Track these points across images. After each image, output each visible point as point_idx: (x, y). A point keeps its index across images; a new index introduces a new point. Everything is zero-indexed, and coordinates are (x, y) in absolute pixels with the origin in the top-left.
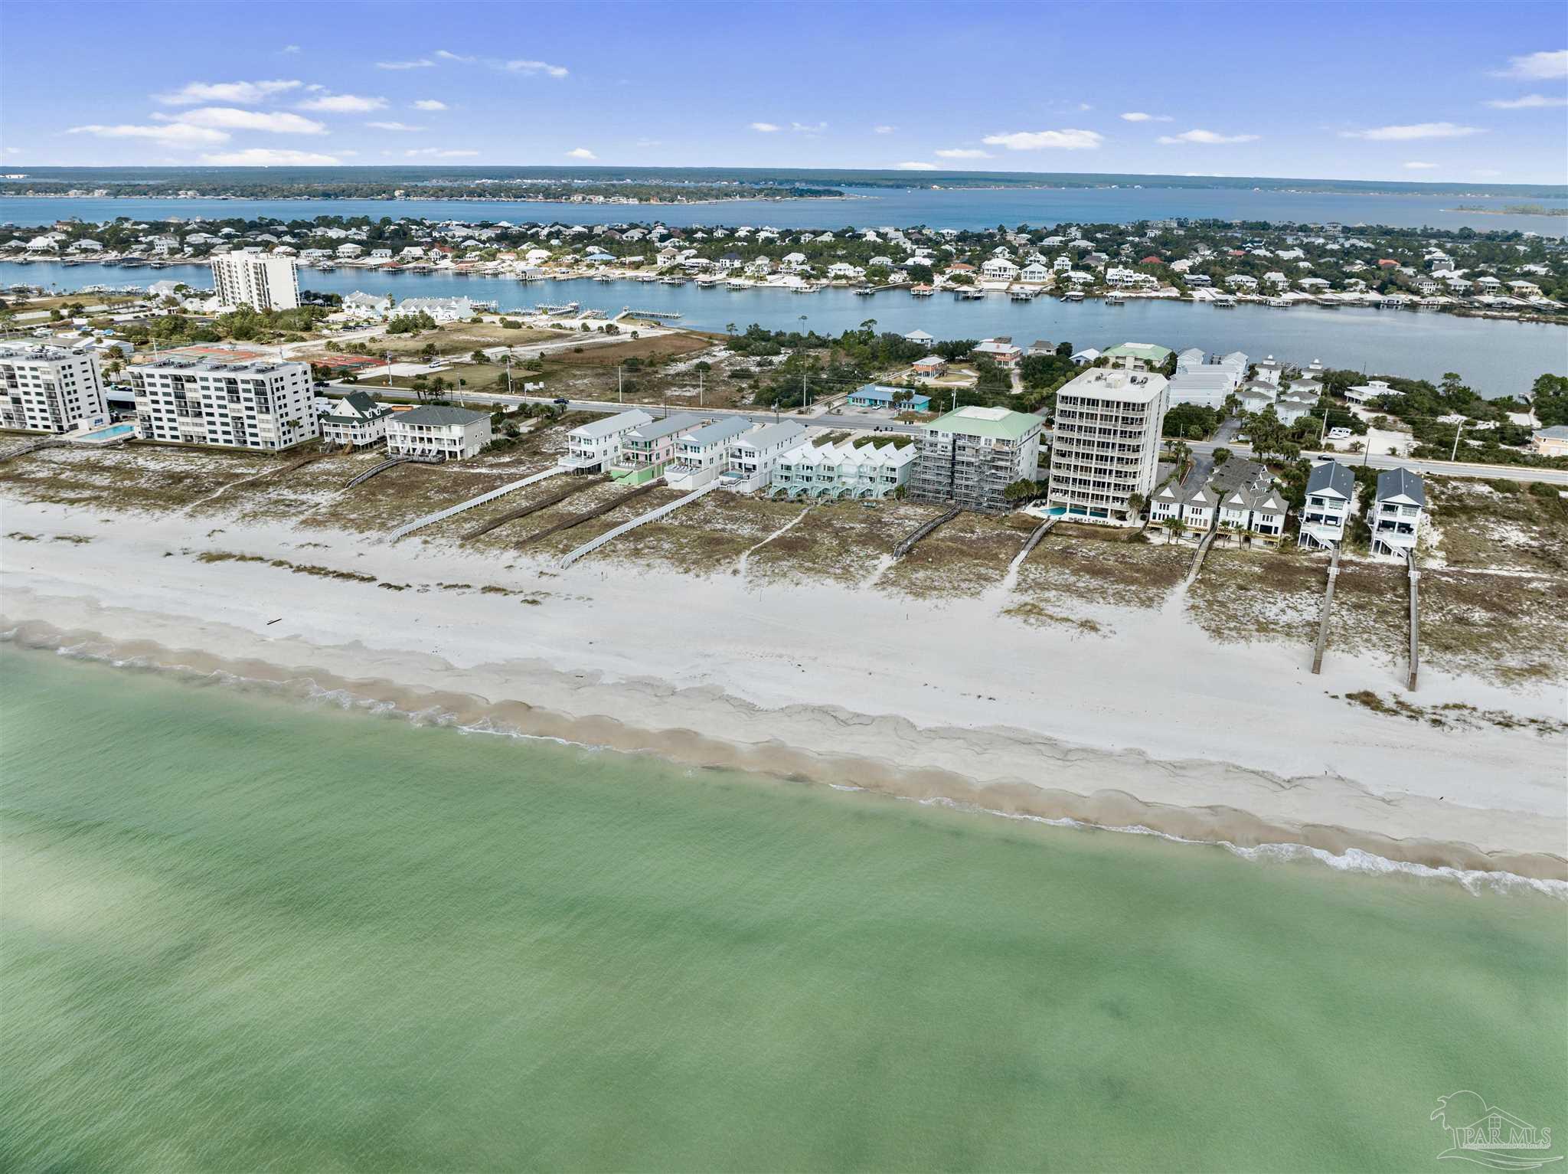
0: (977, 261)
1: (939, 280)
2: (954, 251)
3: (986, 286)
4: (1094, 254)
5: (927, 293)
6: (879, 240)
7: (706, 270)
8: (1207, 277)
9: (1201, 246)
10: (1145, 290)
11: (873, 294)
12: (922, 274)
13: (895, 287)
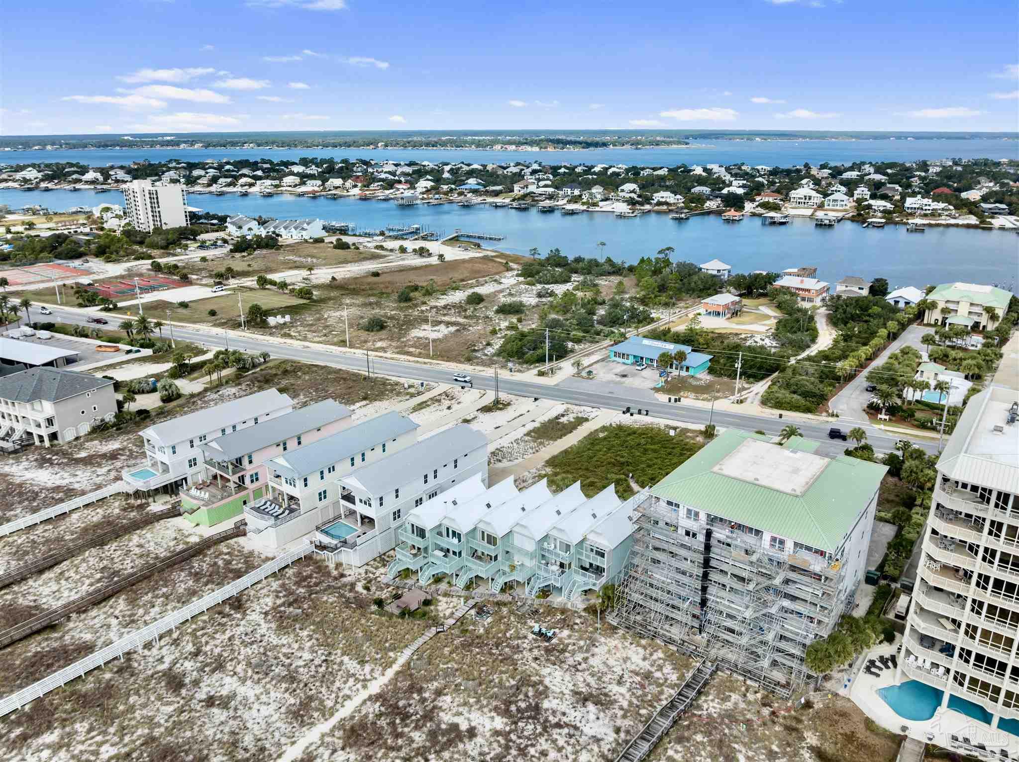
0: (784, 192)
1: (749, 207)
2: (766, 182)
3: (792, 212)
4: (888, 185)
5: (737, 218)
6: (704, 174)
7: (551, 197)
8: (1003, 206)
9: (982, 179)
10: (943, 217)
11: (687, 219)
12: (735, 202)
13: (709, 213)
